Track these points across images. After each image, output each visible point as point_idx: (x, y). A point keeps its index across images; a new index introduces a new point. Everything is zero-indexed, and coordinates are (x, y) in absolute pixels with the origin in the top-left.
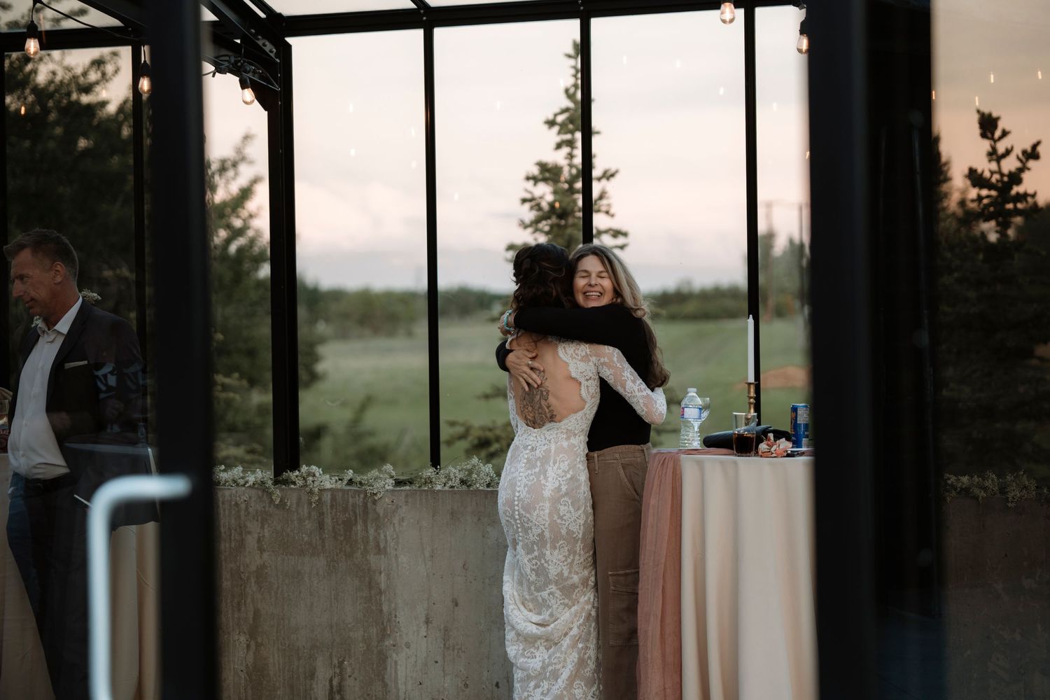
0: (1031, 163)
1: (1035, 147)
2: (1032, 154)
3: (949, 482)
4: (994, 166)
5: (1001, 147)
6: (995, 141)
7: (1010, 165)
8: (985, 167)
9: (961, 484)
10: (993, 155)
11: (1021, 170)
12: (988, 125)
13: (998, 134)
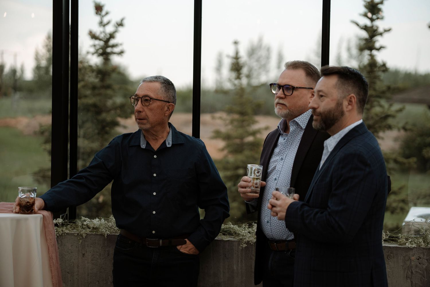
0: (120, 29)
1: (122, 20)
2: (120, 24)
3: (85, 223)
4: (101, 29)
5: (106, 20)
6: (103, 16)
7: (110, 29)
8: (97, 30)
9: (93, 225)
10: (102, 24)
11: (115, 32)
12: (99, 8)
13: (103, 13)
